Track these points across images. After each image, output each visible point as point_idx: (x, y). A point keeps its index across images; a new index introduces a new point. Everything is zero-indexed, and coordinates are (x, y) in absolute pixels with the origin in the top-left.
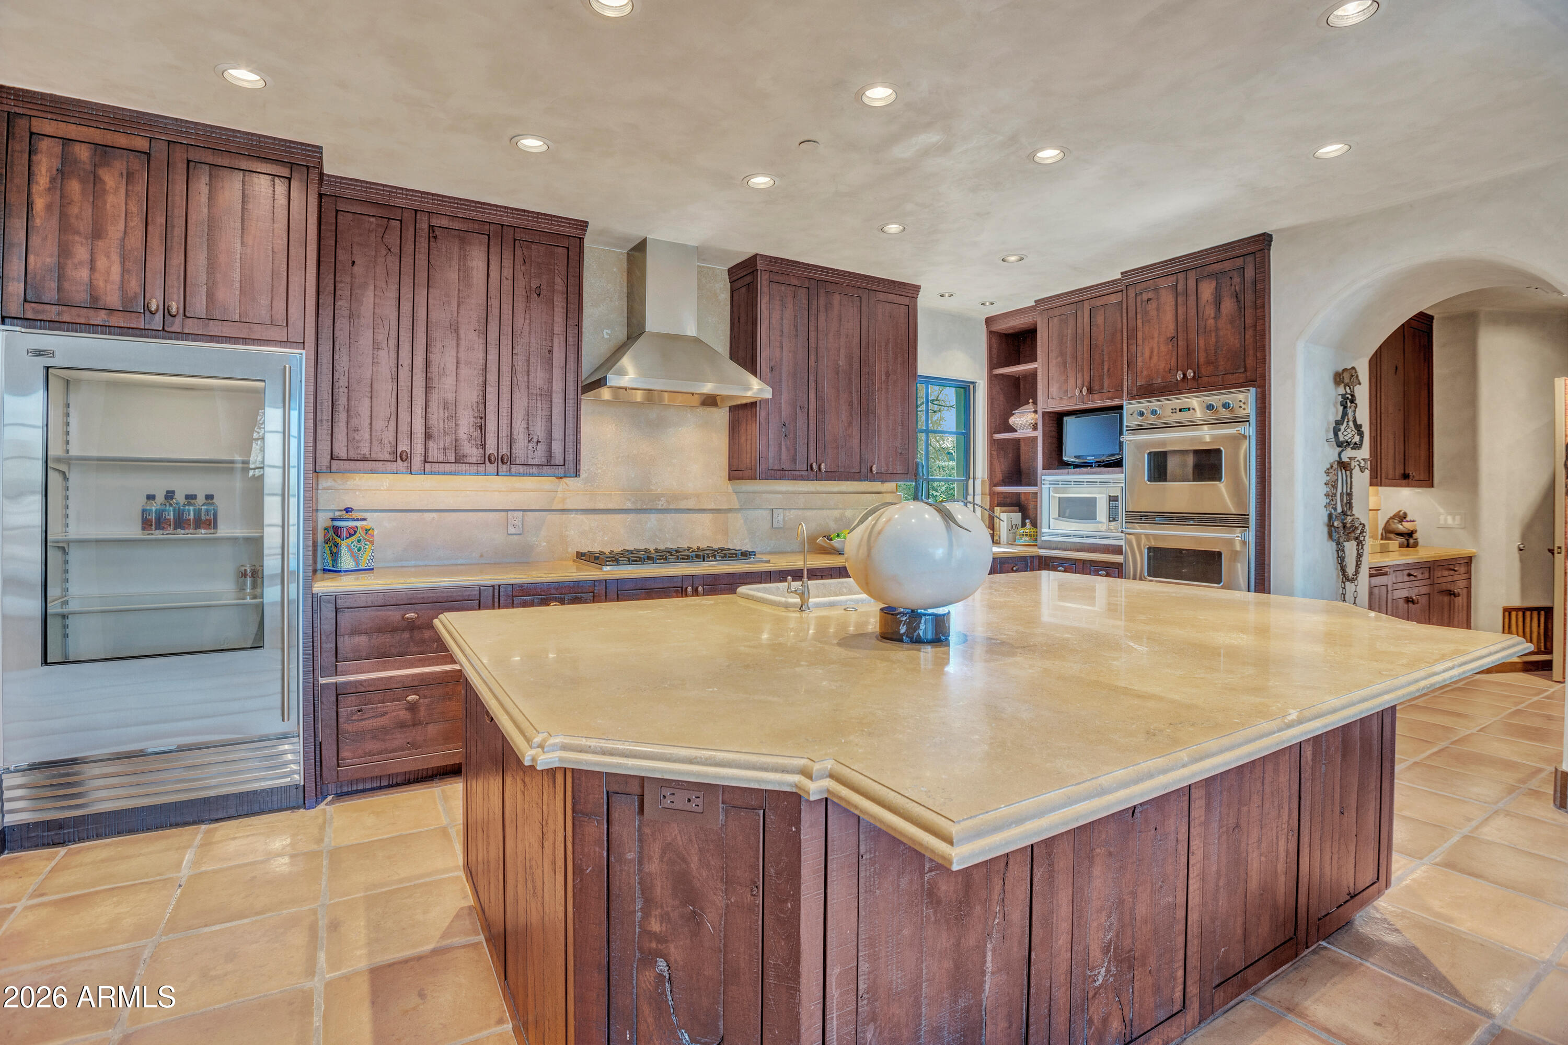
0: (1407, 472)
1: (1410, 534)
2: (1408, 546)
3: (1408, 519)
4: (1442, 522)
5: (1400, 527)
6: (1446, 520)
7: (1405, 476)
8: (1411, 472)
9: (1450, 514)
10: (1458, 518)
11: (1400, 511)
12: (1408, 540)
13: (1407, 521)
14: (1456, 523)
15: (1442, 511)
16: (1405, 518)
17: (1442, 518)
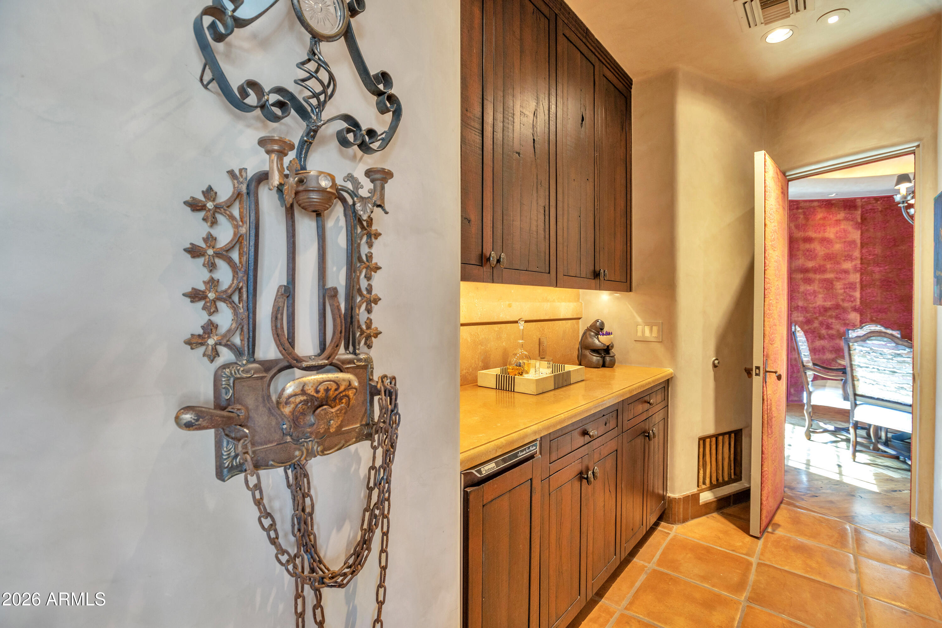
0: (597, 269)
1: (607, 350)
2: (604, 366)
3: (605, 331)
4: (639, 334)
5: (597, 341)
6: (643, 332)
7: (596, 275)
8: (603, 268)
9: (647, 324)
10: (655, 329)
11: (597, 321)
12: (604, 358)
13: (603, 335)
14: (653, 335)
15: (639, 320)
16: (602, 329)
17: (640, 328)
